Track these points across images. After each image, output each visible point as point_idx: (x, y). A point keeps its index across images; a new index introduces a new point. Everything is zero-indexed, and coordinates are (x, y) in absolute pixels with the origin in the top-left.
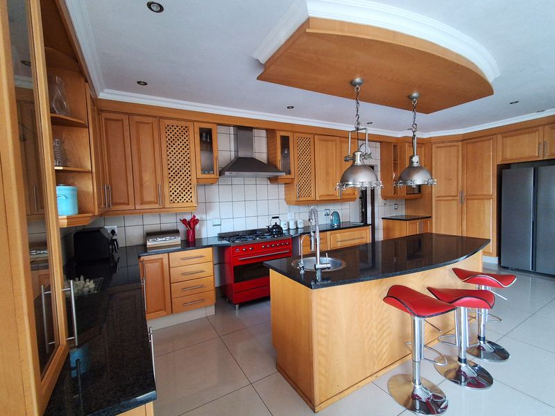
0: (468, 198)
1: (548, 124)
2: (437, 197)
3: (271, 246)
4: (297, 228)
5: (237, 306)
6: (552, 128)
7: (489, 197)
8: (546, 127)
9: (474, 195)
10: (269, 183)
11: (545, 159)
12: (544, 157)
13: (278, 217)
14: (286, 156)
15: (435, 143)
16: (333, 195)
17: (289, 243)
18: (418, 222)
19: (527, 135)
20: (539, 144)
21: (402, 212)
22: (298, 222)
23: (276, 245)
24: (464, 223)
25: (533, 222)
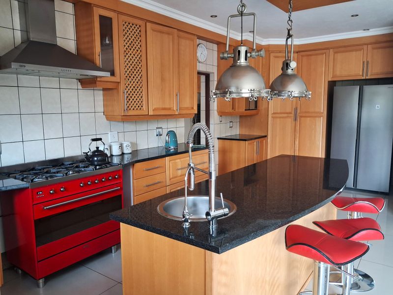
0: (301, 115)
1: (371, 44)
2: (274, 113)
3: (93, 183)
4: (123, 154)
5: (41, 281)
6: (373, 49)
7: (316, 115)
8: (369, 46)
9: (306, 112)
10: (80, 87)
11: (367, 78)
12: (367, 75)
13: (100, 139)
14: (107, 47)
15: (273, 52)
16: (170, 109)
17: (120, 177)
18: (255, 142)
19: (354, 53)
20: (364, 62)
21: (236, 131)
22: (124, 146)
23: (100, 181)
24: (297, 143)
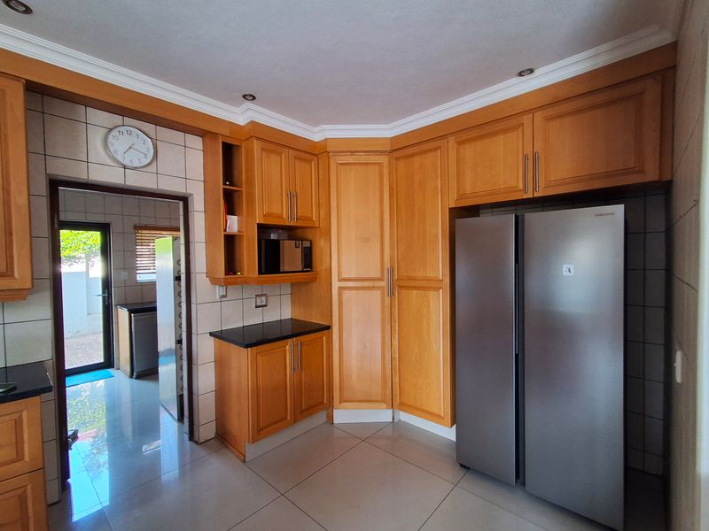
0: (401, 283)
1: (543, 108)
2: (341, 280)
7: (427, 286)
9: (409, 279)
11: (536, 195)
12: (534, 189)
15: (336, 154)
18: (287, 345)
19: (501, 137)
20: (525, 158)
21: (280, 313)
25: (517, 356)
